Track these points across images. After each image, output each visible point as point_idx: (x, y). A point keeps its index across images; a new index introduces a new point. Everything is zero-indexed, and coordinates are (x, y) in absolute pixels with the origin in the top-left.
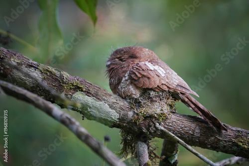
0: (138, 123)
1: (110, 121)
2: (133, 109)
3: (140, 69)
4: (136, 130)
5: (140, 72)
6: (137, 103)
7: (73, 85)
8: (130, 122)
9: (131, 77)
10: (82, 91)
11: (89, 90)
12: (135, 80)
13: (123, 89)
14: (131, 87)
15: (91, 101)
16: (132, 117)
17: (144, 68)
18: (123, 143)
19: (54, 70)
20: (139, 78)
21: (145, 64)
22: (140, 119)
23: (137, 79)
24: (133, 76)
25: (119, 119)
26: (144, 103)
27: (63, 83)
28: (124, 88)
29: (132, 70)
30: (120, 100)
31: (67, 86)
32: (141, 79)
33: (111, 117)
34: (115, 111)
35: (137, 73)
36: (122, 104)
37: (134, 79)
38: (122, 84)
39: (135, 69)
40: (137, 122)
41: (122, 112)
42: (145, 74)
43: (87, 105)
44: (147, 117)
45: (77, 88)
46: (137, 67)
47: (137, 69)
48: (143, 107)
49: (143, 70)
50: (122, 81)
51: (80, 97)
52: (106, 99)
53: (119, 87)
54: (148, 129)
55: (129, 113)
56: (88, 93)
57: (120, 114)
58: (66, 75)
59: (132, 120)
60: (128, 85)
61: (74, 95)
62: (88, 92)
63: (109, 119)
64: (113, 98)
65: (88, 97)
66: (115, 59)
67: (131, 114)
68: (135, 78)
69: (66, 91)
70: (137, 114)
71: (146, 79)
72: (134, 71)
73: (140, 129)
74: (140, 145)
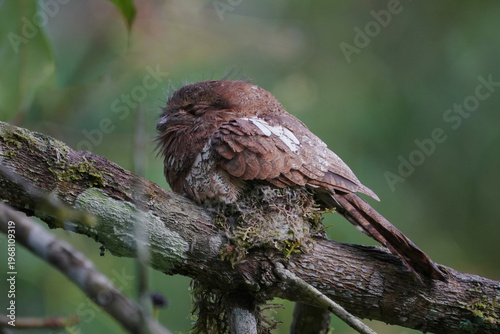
0: (233, 264)
1: (168, 260)
2: (223, 229)
3: (239, 133)
4: (230, 279)
5: (238, 139)
6: (232, 215)
7: (77, 173)
8: (214, 261)
9: (217, 153)
10: (99, 186)
11: (117, 184)
12: (227, 161)
13: (198, 183)
14: (216, 177)
15: (121, 210)
16: (220, 248)
17: (248, 129)
18: (198, 310)
19: (32, 137)
20: (236, 155)
21: (251, 123)
22: (237, 255)
23: (230, 158)
24: (220, 150)
25: (187, 253)
26: (249, 216)
27: (55, 167)
28: (201, 179)
29: (218, 135)
30: (190, 209)
31: (63, 176)
32: (240, 158)
33: (169, 250)
34: (178, 235)
35: (230, 143)
36: (196, 218)
37: (223, 158)
38: (195, 171)
39: (225, 132)
40: (232, 260)
41: (196, 238)
42: (251, 144)
43: (112, 220)
44: (256, 248)
45: (88, 180)
46: (231, 129)
47: (231, 132)
48: (246, 225)
49: (246, 135)
50: (196, 164)
51: (94, 200)
52: (156, 205)
53: (189, 178)
54: (258, 278)
55: (212, 239)
56: (114, 192)
57: (190, 242)
58: (60, 147)
59: (219, 256)
60: (208, 173)
61: (79, 197)
62: (113, 189)
63: (165, 254)
64: (175, 204)
65: (114, 201)
66: (178, 110)
67: (216, 241)
68: (225, 155)
69: (61, 187)
70: (232, 243)
71: (253, 157)
72: (225, 139)
73: (239, 277)
74: (239, 317)
